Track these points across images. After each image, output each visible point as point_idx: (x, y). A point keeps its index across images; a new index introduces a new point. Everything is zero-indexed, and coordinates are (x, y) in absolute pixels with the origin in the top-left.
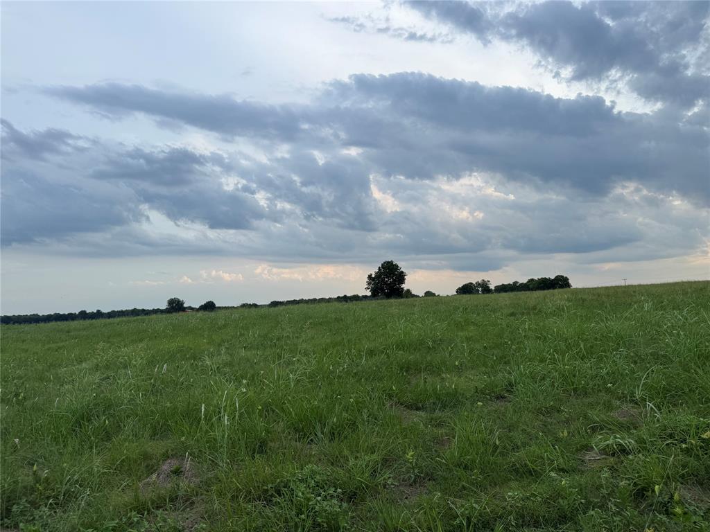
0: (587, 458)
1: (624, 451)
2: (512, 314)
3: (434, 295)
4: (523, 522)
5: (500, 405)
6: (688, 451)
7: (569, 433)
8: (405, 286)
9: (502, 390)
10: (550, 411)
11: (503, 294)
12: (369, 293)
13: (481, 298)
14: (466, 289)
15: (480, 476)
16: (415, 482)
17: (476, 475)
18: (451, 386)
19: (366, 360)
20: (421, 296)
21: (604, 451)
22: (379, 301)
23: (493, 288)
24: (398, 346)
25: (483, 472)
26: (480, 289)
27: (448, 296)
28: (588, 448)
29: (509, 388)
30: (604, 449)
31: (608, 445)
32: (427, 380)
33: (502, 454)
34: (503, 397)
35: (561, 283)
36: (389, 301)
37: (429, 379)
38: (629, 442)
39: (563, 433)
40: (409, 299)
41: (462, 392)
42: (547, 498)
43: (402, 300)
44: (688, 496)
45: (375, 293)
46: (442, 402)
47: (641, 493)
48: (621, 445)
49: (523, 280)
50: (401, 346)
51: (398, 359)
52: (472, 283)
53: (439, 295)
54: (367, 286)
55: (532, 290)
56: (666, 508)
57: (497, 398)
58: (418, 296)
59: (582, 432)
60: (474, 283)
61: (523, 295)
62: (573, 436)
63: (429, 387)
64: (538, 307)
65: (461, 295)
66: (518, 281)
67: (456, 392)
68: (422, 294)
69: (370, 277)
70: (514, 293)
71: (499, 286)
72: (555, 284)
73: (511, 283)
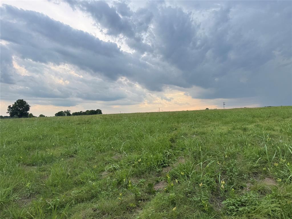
0: (103, 174)
1: (115, 169)
2: (79, 124)
3: (44, 116)
4: (77, 202)
5: (71, 159)
6: (134, 167)
7: (97, 166)
8: (29, 112)
9: (72, 153)
10: (90, 159)
11: (76, 116)
12: (8, 115)
13: (66, 117)
14: (60, 114)
15: (61, 188)
16: (30, 196)
17: (59, 188)
18: (50, 154)
19: (6, 146)
20: (37, 117)
21: (109, 171)
22: (14, 119)
23: (72, 114)
24: (24, 139)
25: (62, 186)
26: (66, 114)
27: (51, 117)
28: (103, 171)
29: (76, 152)
30: (109, 170)
31: (110, 169)
32: (39, 153)
33: (71, 178)
34: (73, 156)
35: (99, 112)
36: (21, 119)
37: (40, 152)
38: (117, 166)
39: (95, 166)
40: (31, 118)
41: (55, 156)
42: (88, 191)
43: (28, 118)
44: (133, 181)
45: (12, 115)
46: (45, 161)
47: (119, 183)
48: (115, 168)
49: (84, 111)
50: (26, 139)
51: (24, 145)
52: (62, 112)
53: (46, 117)
54: (8, 111)
55: (88, 114)
56: (126, 187)
57: (70, 157)
58: (36, 117)
59: (102, 165)
60: (63, 111)
61: (84, 117)
62: (99, 167)
63: (39, 156)
64: (89, 121)
65: (57, 117)
66: (82, 111)
67: (52, 156)
68: (38, 116)
69: (9, 107)
70: (80, 116)
71: (74, 113)
72: (96, 112)
73: (79, 112)
